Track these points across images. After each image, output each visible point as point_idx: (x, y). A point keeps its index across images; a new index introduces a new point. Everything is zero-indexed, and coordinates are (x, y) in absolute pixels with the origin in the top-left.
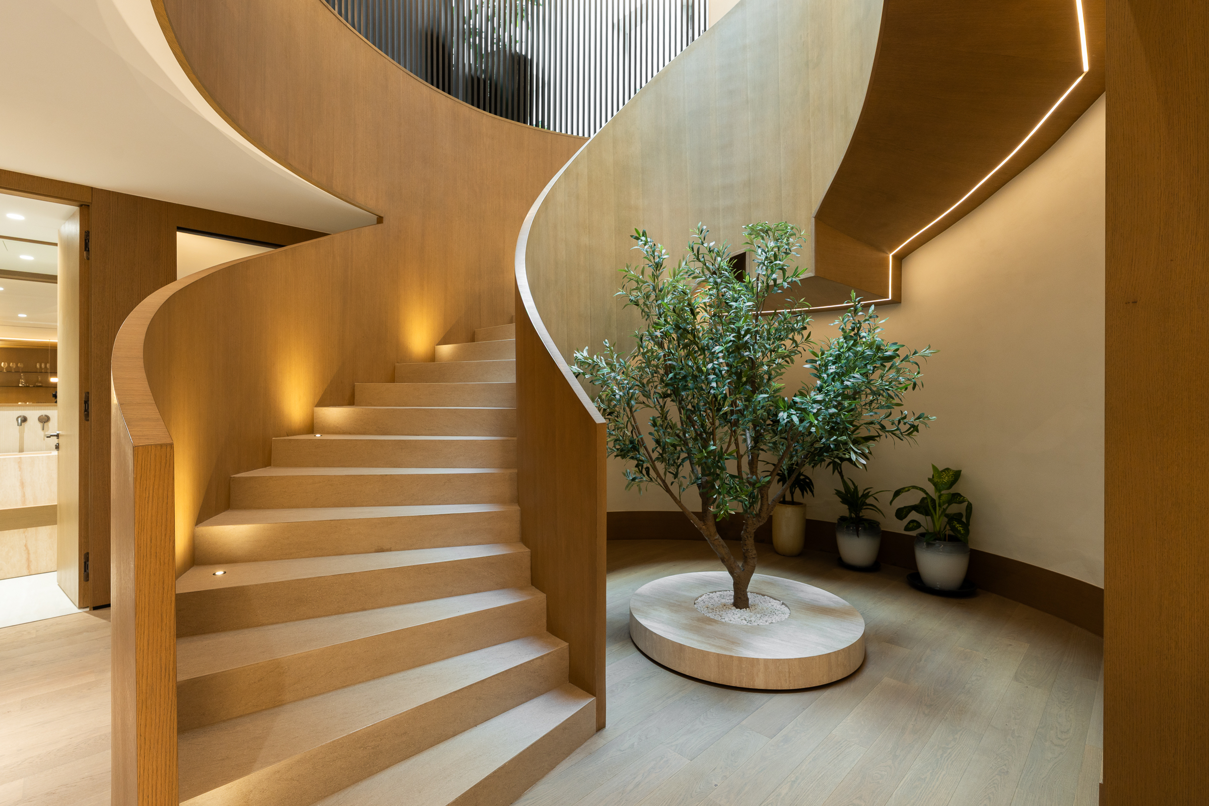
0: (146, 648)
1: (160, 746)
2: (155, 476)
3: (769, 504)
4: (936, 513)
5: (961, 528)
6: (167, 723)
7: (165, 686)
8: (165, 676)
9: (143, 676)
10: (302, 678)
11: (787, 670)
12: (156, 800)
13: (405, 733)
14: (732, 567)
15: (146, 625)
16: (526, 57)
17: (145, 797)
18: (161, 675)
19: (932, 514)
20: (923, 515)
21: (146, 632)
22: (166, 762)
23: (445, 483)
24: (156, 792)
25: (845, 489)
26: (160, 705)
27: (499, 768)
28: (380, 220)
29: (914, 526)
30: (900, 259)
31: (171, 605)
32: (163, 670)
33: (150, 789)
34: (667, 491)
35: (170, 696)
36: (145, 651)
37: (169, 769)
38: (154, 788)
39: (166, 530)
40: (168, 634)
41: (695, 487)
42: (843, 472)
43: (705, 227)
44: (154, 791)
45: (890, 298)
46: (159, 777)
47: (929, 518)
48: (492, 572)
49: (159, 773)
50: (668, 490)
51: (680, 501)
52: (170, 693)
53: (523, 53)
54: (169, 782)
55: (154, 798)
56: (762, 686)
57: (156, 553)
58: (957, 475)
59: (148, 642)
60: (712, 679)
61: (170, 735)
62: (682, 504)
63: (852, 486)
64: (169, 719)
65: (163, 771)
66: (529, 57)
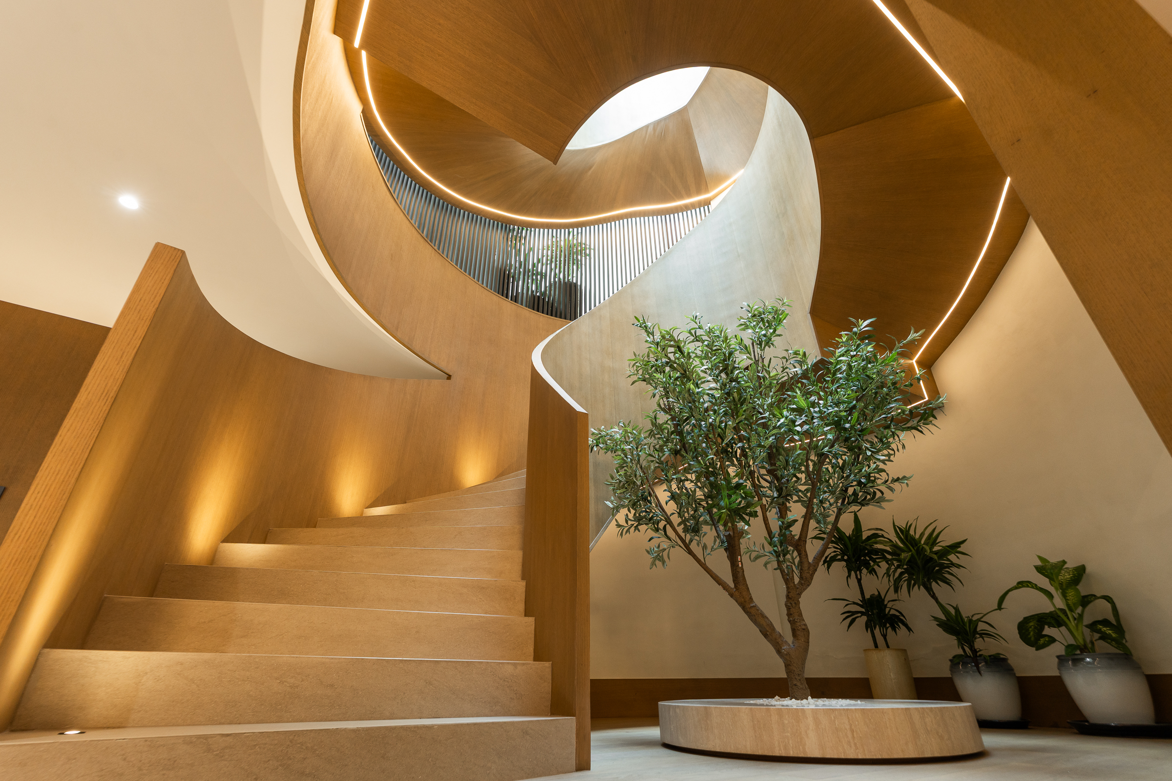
0: (100, 370)
1: (71, 454)
2: (162, 263)
3: (810, 563)
4: (1068, 618)
5: (1110, 632)
6: (86, 438)
7: (100, 407)
8: (104, 399)
9: (86, 390)
10: (252, 633)
11: (848, 727)
12: (43, 501)
13: (332, 686)
14: (778, 643)
15: (109, 354)
16: (576, 285)
17: (36, 492)
18: (101, 397)
19: (1065, 622)
20: (1055, 627)
21: (106, 359)
22: (69, 470)
23: (456, 535)
24: (47, 493)
25: (946, 616)
26: (88, 419)
27: (424, 725)
28: (449, 377)
29: (1045, 640)
30: (928, 363)
31: (134, 349)
32: (104, 394)
33: (44, 487)
34: (689, 554)
35: (100, 417)
36: (98, 373)
37: (68, 478)
38: (48, 488)
39: (154, 299)
40: (121, 369)
41: (722, 550)
42: (937, 595)
43: (698, 314)
44: (47, 490)
45: (927, 399)
46: (56, 481)
47: (1063, 629)
48: (481, 597)
49: (59, 476)
50: (690, 552)
51: (705, 564)
52: (101, 415)
53: (574, 281)
54: (62, 490)
55: (43, 497)
56: (817, 754)
57: (140, 310)
58: (1080, 572)
59: (104, 367)
60: (749, 751)
61: (83, 449)
62: (707, 567)
63: (953, 611)
64: (90, 434)
65: (62, 477)
66: (579, 284)
